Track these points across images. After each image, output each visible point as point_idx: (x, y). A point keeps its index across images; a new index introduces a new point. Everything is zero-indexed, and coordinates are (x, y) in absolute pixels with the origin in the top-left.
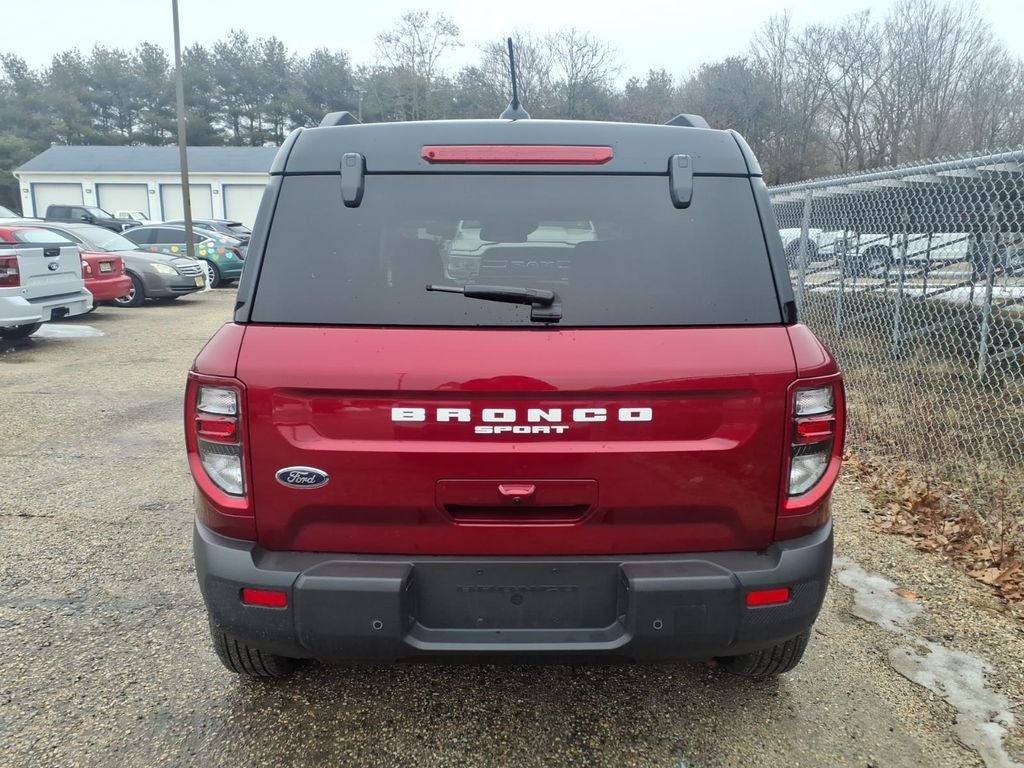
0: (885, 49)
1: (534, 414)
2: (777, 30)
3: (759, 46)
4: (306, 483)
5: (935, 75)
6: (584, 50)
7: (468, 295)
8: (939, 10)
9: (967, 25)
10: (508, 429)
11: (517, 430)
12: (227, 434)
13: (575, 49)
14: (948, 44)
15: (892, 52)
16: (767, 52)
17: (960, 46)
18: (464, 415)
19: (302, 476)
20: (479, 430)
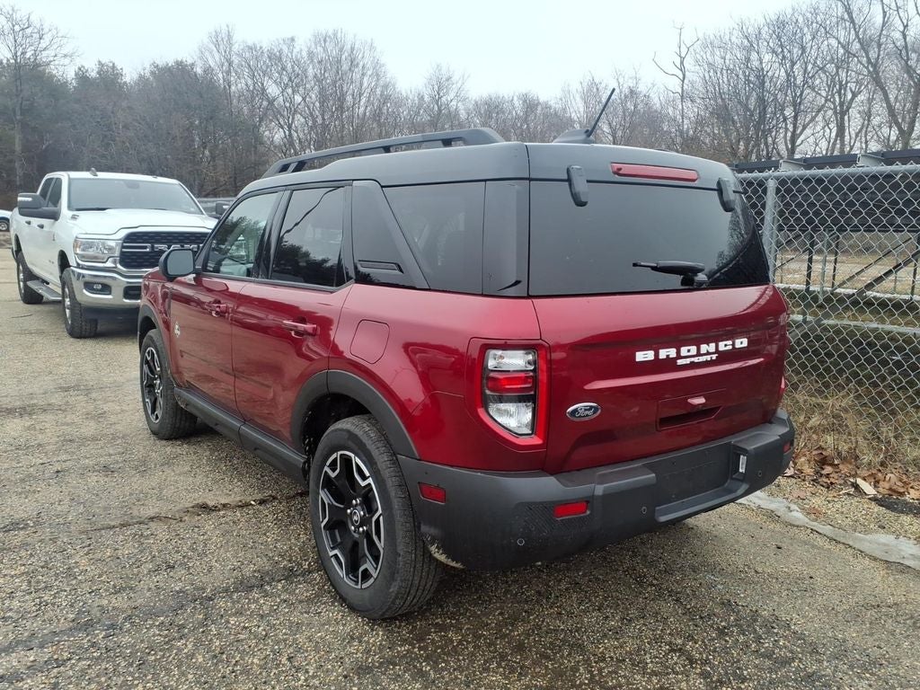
0: (311, 72)
1: (704, 348)
2: (222, 40)
3: (207, 54)
4: (587, 415)
5: (349, 98)
6: (28, 31)
7: (654, 268)
8: (348, 47)
9: (368, 61)
10: (692, 359)
11: (696, 360)
12: (529, 385)
13: (17, 28)
14: (357, 76)
15: (315, 76)
16: (214, 60)
17: (365, 79)
18: (672, 352)
19: (586, 410)
20: (680, 362)
